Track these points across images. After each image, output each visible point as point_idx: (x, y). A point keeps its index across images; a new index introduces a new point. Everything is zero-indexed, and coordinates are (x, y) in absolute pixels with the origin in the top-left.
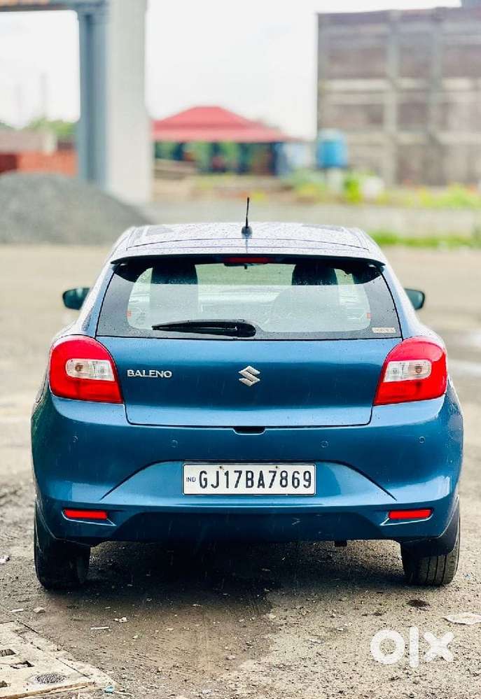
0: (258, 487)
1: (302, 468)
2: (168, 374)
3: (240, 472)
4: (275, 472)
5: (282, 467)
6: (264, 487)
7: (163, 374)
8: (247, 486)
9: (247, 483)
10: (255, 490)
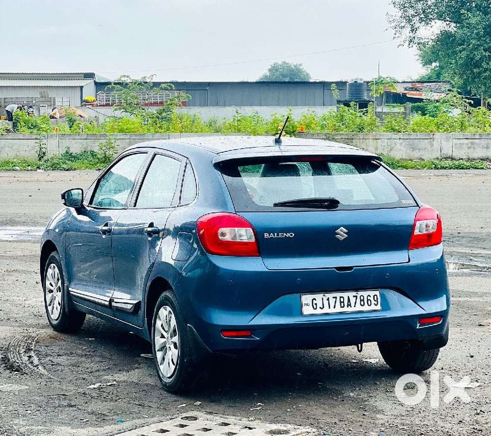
0: (348, 307)
1: (372, 293)
2: (291, 235)
3: (336, 298)
4: (356, 297)
5: (361, 293)
6: (351, 307)
7: (288, 235)
8: (341, 307)
9: (341, 305)
10: (346, 309)
